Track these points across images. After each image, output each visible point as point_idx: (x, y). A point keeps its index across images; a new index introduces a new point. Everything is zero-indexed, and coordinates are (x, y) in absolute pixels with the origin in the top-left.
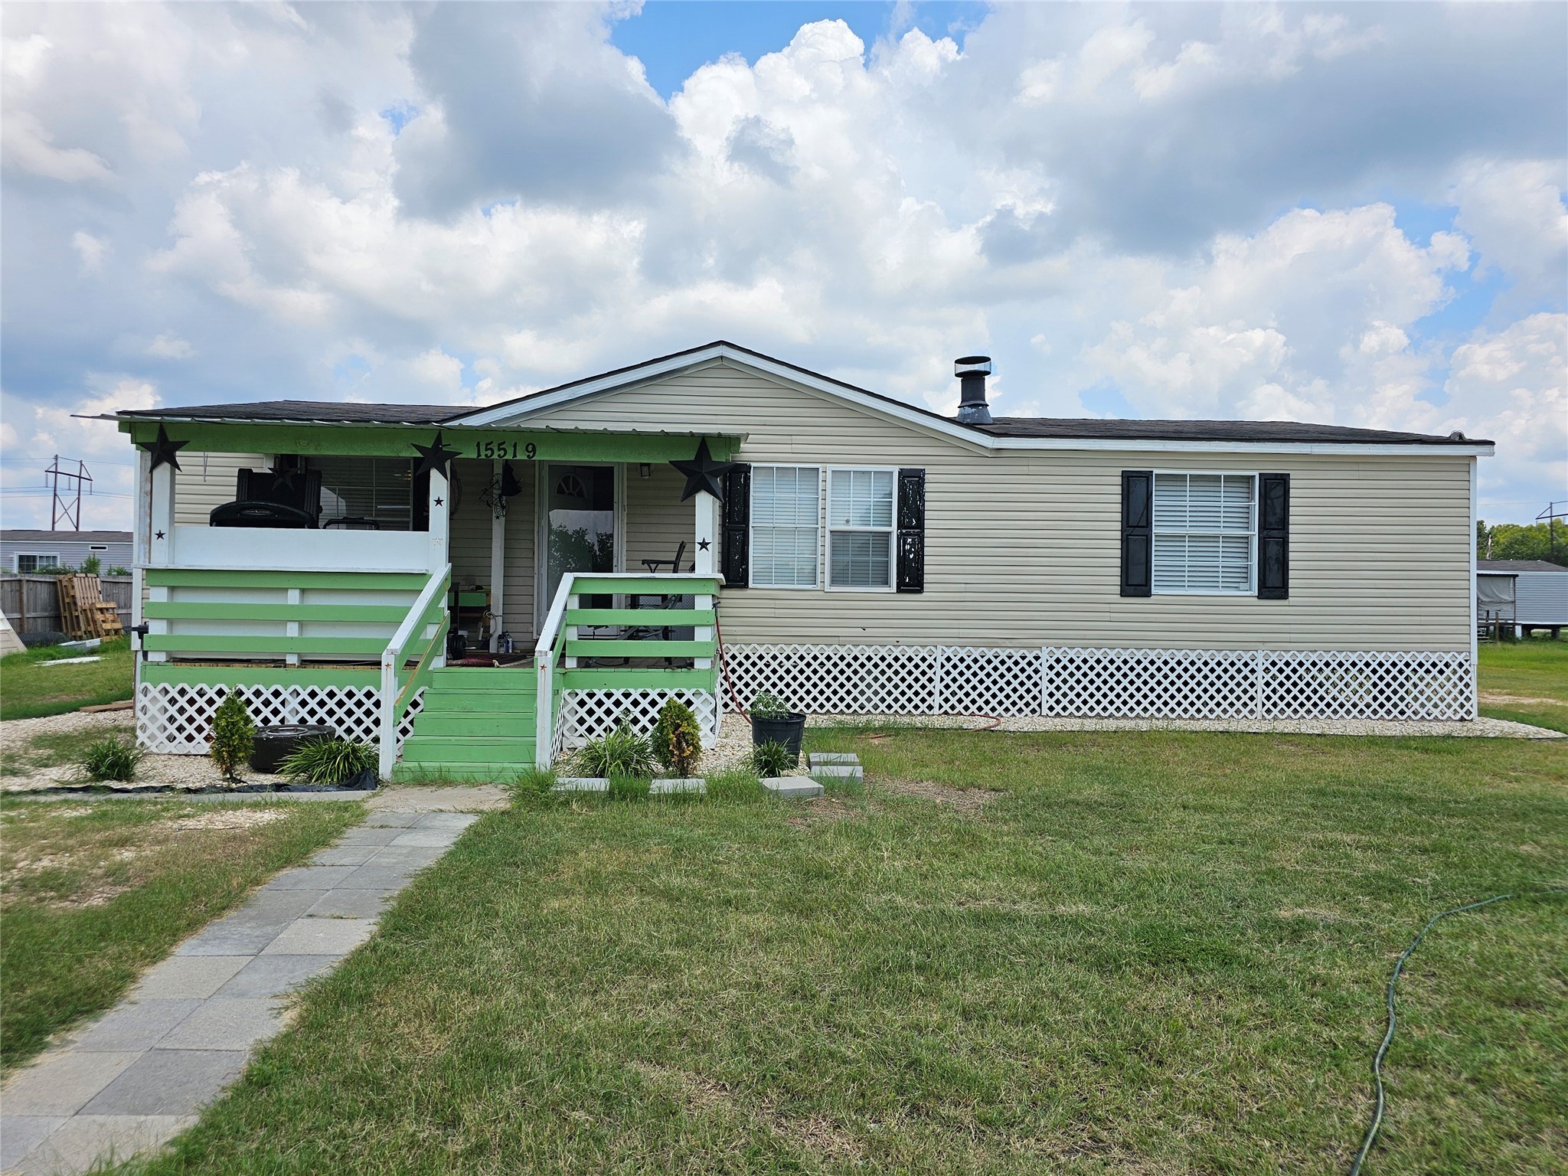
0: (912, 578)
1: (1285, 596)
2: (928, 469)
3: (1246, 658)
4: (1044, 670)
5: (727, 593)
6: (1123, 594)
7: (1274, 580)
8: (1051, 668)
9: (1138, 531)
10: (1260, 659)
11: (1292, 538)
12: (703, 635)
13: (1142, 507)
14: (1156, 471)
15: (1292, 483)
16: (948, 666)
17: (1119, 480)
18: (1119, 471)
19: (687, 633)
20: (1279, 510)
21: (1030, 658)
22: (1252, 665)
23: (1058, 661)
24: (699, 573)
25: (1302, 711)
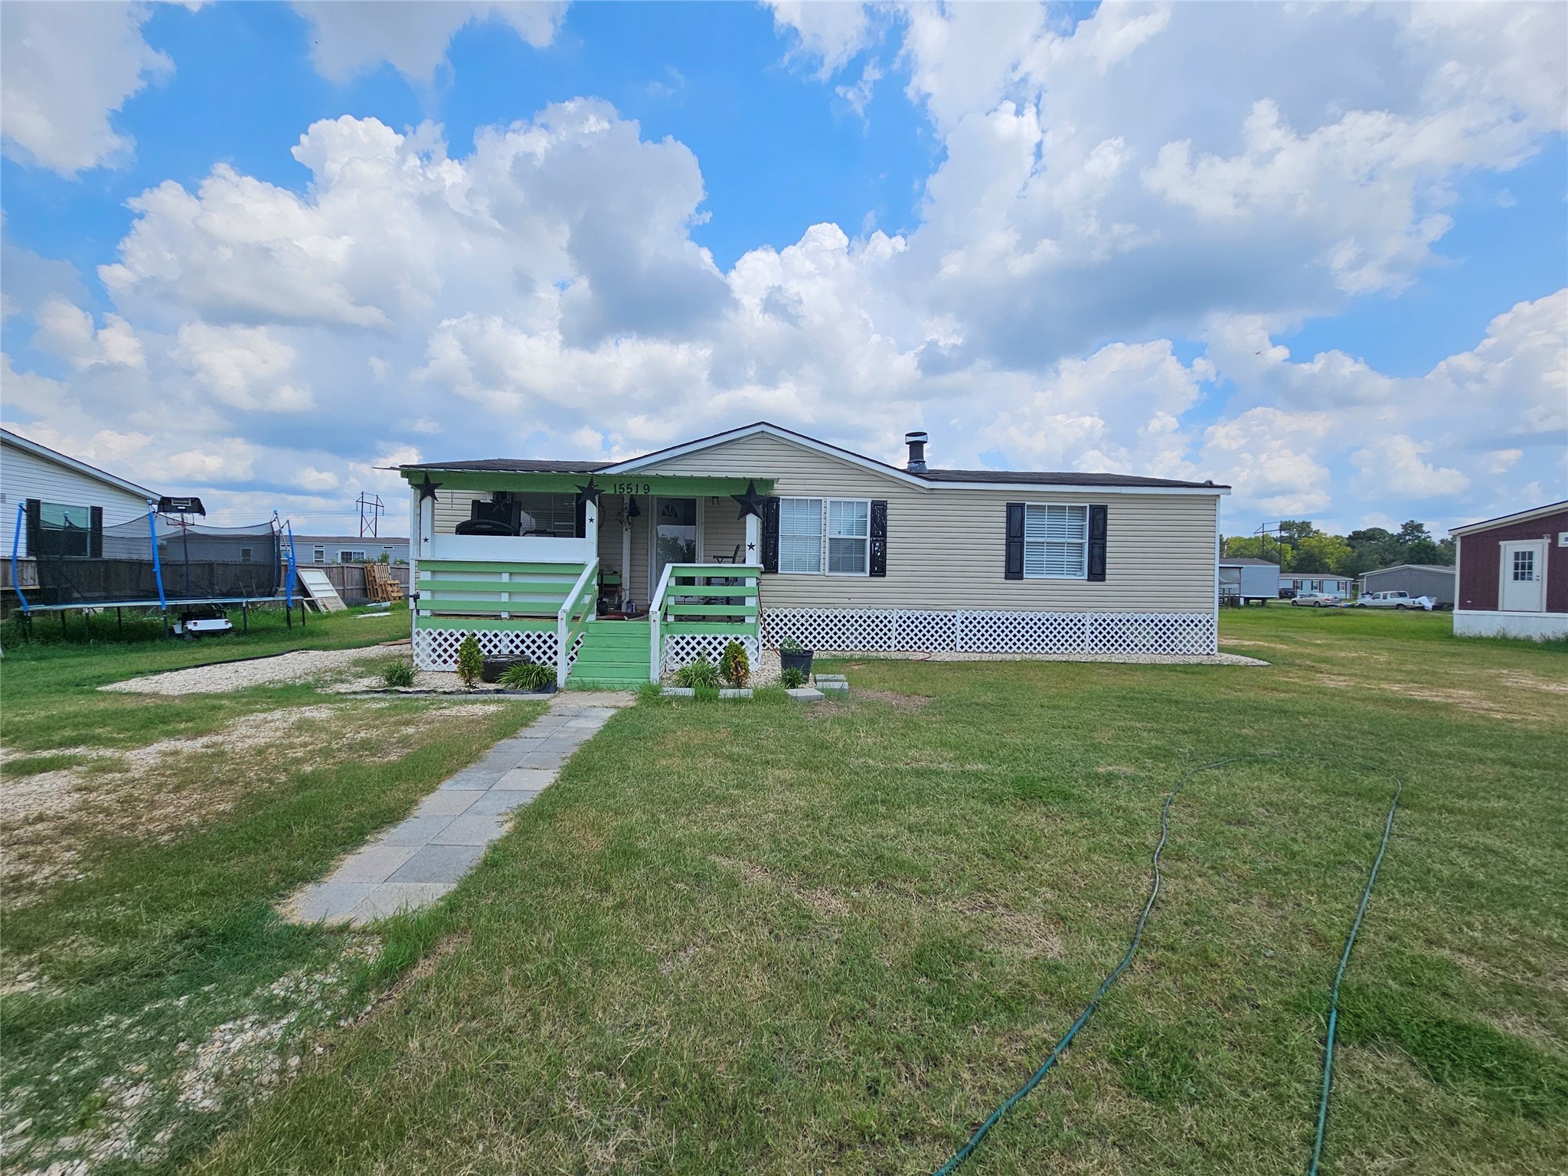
0: (879, 568)
1: (1104, 580)
2: (889, 501)
3: (1080, 616)
4: (958, 624)
5: (765, 576)
6: (1006, 578)
7: (1097, 570)
8: (963, 622)
9: (1016, 539)
10: (1088, 617)
11: (1108, 544)
12: (751, 602)
13: (1018, 525)
14: (1027, 503)
15: (1109, 511)
16: (901, 622)
17: (1005, 509)
18: (1005, 503)
19: (741, 601)
20: (1101, 527)
21: (950, 617)
22: (1083, 621)
23: (967, 618)
24: (748, 564)
25: (1112, 649)
